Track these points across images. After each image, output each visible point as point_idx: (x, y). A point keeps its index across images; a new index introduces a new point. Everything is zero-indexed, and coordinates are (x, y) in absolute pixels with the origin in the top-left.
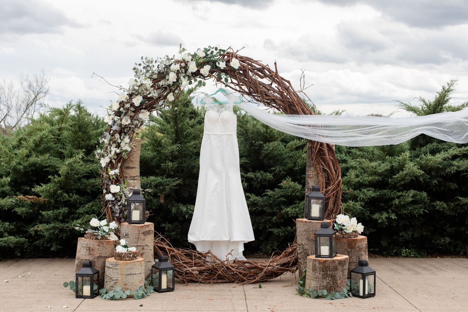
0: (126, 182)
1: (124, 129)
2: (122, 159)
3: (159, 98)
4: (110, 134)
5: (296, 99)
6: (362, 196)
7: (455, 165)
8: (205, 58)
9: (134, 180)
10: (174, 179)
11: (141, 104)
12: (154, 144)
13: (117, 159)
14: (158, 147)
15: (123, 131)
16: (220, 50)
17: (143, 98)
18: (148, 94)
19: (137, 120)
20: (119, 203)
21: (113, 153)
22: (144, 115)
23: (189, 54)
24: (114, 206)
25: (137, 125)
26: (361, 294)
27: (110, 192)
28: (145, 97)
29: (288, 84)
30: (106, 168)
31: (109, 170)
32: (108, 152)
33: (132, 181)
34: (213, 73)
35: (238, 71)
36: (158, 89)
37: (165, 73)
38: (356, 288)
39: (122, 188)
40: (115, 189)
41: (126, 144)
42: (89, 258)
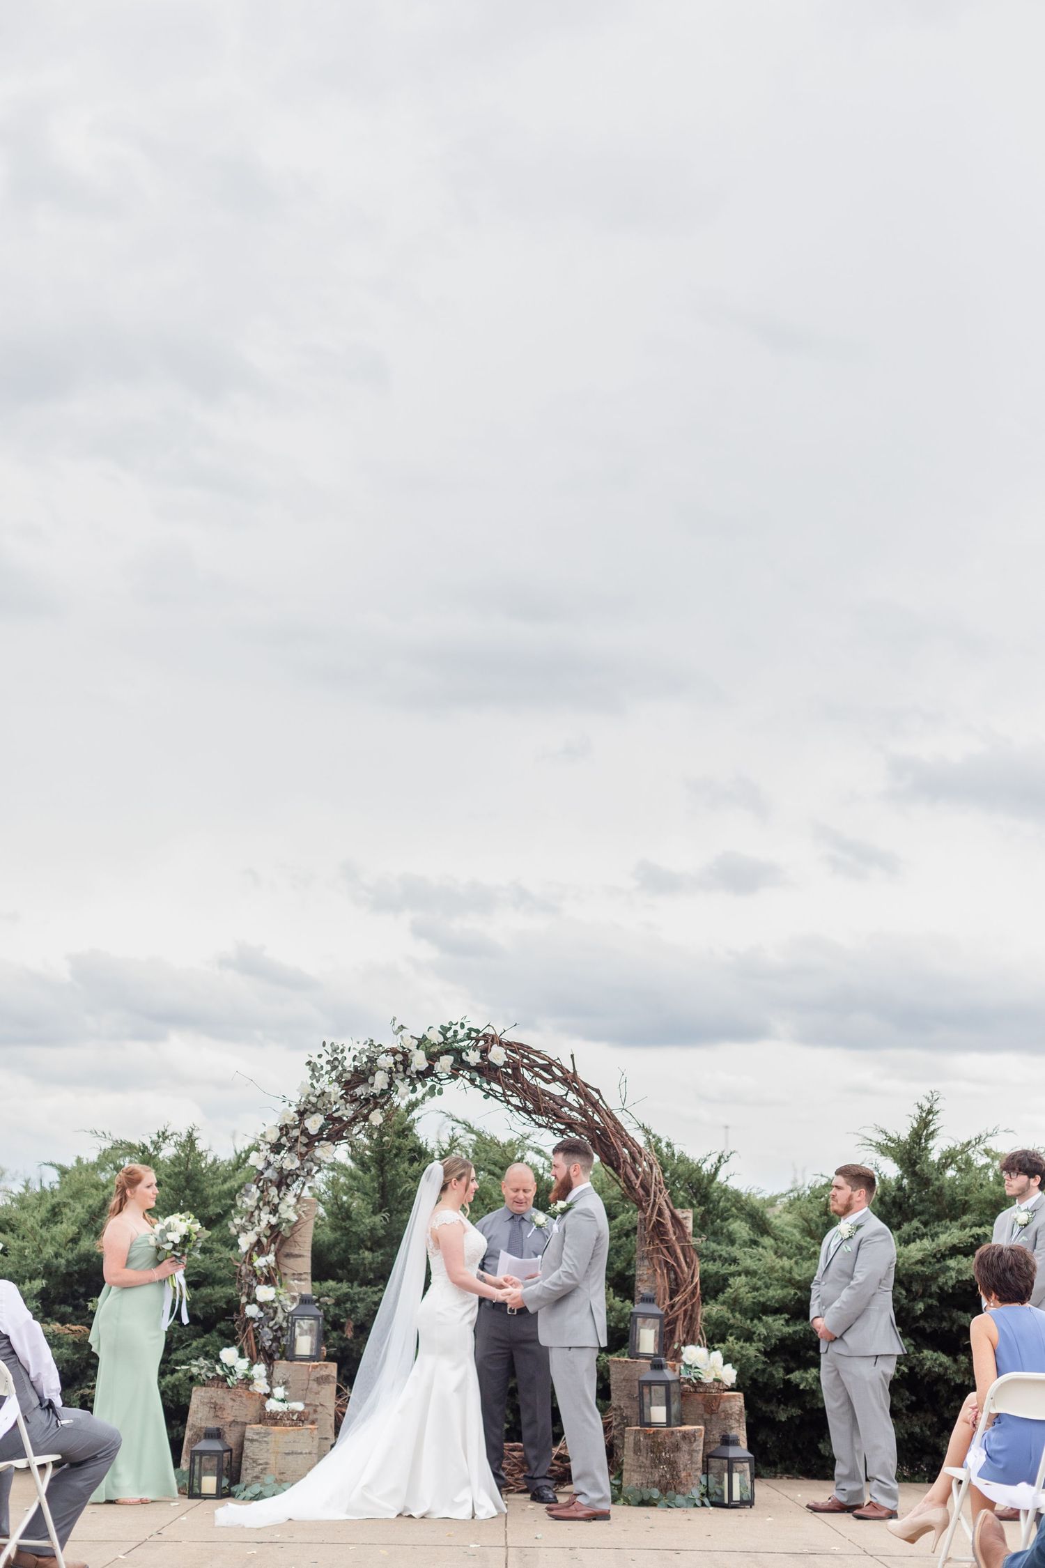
0: (284, 1282)
1: (287, 1177)
2: (279, 1237)
3: (354, 1119)
4: (258, 1187)
5: (611, 1123)
7: (953, 1269)
8: (443, 1044)
9: (300, 1280)
10: (376, 1289)
11: (322, 1129)
12: (338, 1214)
13: (270, 1236)
14: (344, 1220)
15: (284, 1180)
16: (470, 1030)
17: (325, 1119)
18: (334, 1112)
19: (312, 1161)
20: (272, 1323)
21: (264, 1224)
22: (326, 1152)
23: (412, 1037)
24: (263, 1327)
25: (311, 1170)
27: (254, 1301)
28: (330, 1118)
29: (597, 1096)
30: (250, 1253)
31: (255, 1256)
32: (254, 1223)
33: (296, 1281)
34: (458, 1070)
35: (504, 1070)
36: (352, 1102)
37: (367, 1073)
38: (719, 1492)
39: (278, 1294)
40: (265, 1293)
41: (289, 1207)
42: (212, 1424)
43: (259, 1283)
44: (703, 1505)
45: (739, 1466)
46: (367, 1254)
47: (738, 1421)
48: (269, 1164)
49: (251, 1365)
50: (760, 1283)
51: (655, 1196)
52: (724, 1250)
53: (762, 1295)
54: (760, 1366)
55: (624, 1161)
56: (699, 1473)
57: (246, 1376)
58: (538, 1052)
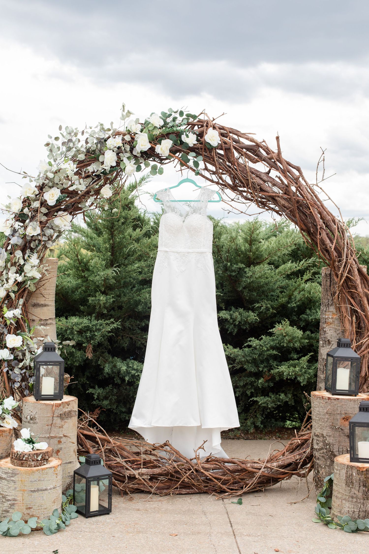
0: (32, 328)
1: (30, 242)
2: (26, 292)
3: (87, 194)
4: (6, 250)
5: (309, 196)
8: (164, 128)
9: (46, 325)
10: (108, 322)
11: (59, 202)
12: (78, 267)
13: (18, 291)
14: (83, 271)
15: (28, 245)
16: (189, 116)
17: (62, 192)
18: (70, 187)
19: (52, 228)
20: (21, 365)
21: (11, 281)
22: (63, 221)
23: (137, 121)
24: (13, 370)
25: (51, 236)
27: (6, 347)
28: (65, 192)
29: (297, 173)
31: (5, 309)
32: (3, 281)
33: (42, 327)
34: (177, 151)
35: (217, 151)
36: (85, 178)
37: (97, 152)
40: (13, 341)
41: (33, 267)
43: (9, 331)
46: (103, 298)
51: (347, 257)
55: (321, 228)
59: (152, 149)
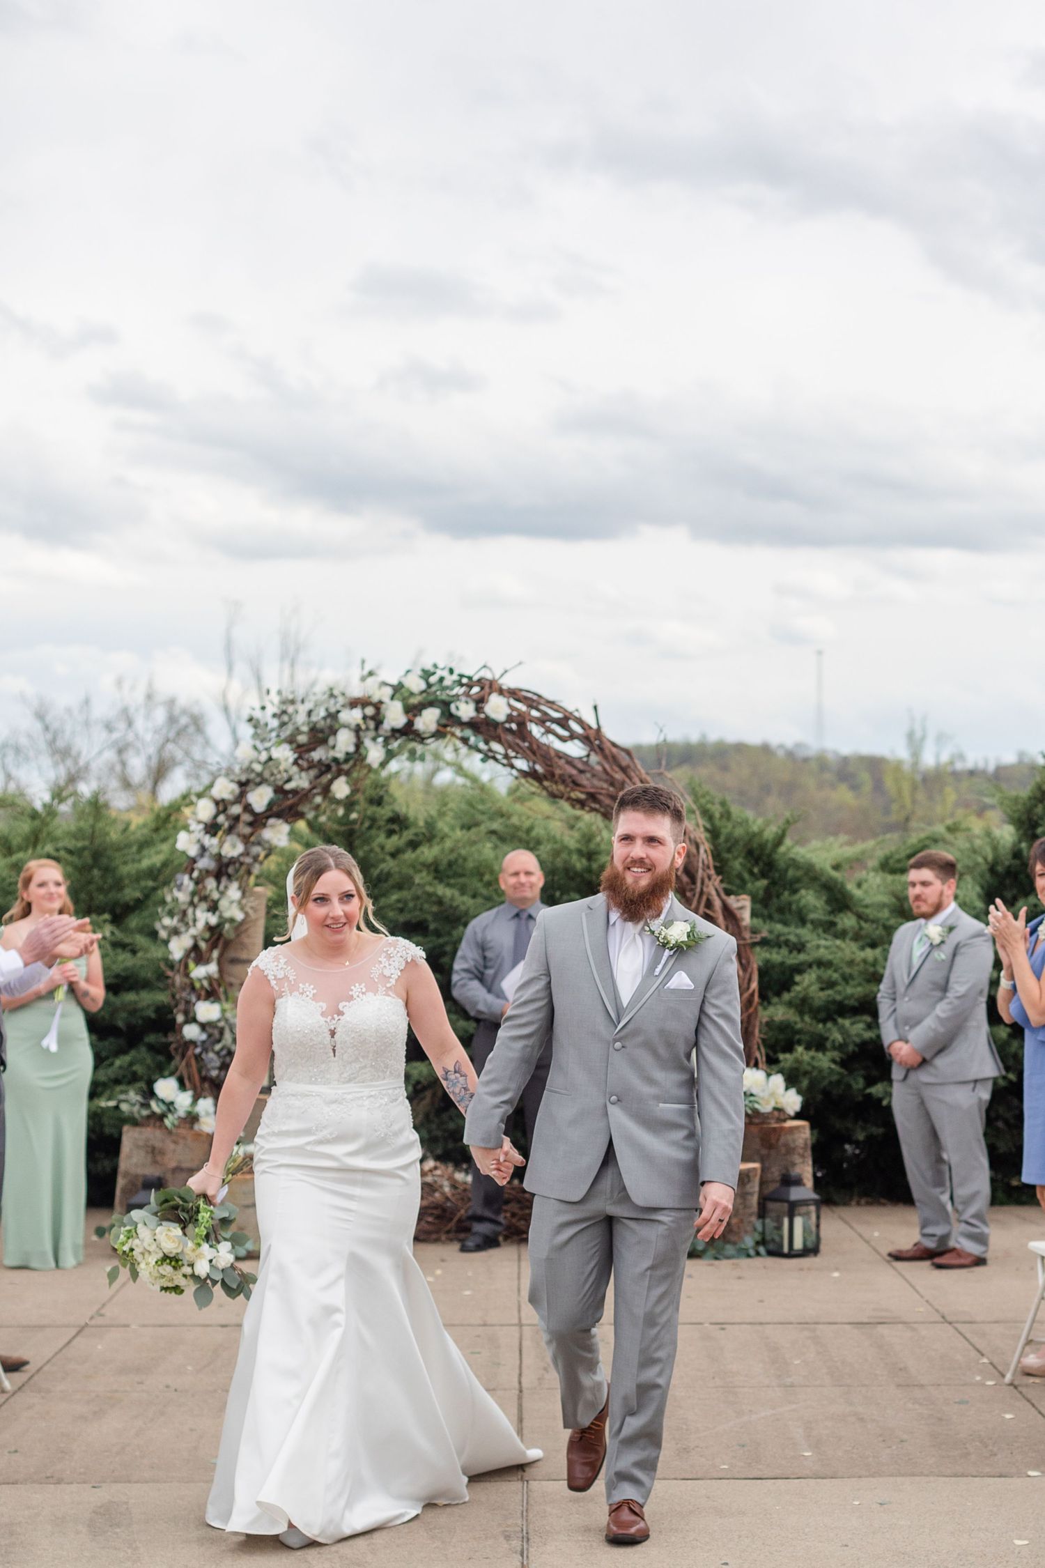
0: (231, 995)
1: (228, 865)
2: (223, 940)
3: (311, 790)
4: (191, 878)
6: (837, 1036)
8: (425, 694)
11: (271, 805)
13: (209, 940)
15: (223, 870)
16: (461, 676)
17: (275, 791)
18: (286, 783)
19: (259, 843)
20: (217, 1047)
21: (201, 925)
22: (278, 834)
23: (385, 684)
24: (207, 1052)
25: (258, 856)
26: (786, 1249)
27: (194, 1020)
28: (279, 790)
29: (625, 757)
30: (184, 962)
31: (191, 965)
32: (188, 923)
34: (445, 726)
35: (507, 725)
36: (309, 768)
37: (326, 731)
38: (777, 1239)
39: (223, 1011)
40: (207, 1011)
41: (232, 902)
42: (152, 1172)
43: (199, 998)
44: (758, 1254)
45: (803, 1209)
47: (803, 1156)
48: (203, 849)
49: (196, 1099)
50: (836, 976)
51: (703, 883)
52: (793, 933)
53: (839, 993)
54: (835, 1078)
56: (754, 1219)
57: (189, 1113)
58: (553, 703)
59: (410, 724)
